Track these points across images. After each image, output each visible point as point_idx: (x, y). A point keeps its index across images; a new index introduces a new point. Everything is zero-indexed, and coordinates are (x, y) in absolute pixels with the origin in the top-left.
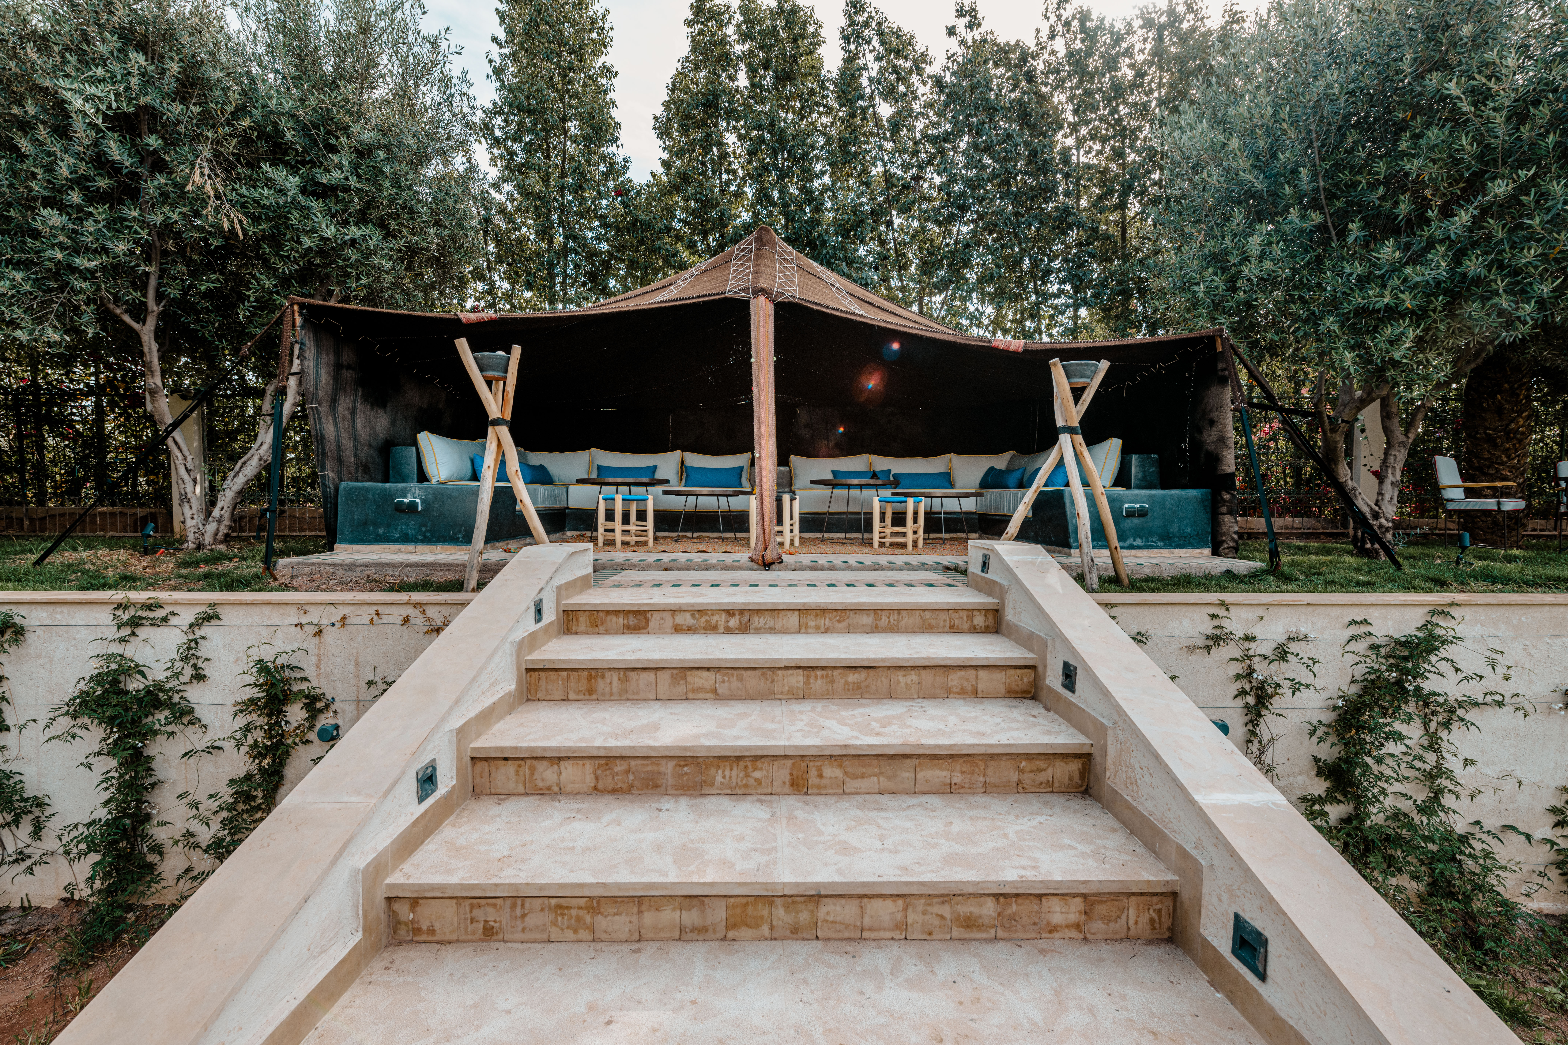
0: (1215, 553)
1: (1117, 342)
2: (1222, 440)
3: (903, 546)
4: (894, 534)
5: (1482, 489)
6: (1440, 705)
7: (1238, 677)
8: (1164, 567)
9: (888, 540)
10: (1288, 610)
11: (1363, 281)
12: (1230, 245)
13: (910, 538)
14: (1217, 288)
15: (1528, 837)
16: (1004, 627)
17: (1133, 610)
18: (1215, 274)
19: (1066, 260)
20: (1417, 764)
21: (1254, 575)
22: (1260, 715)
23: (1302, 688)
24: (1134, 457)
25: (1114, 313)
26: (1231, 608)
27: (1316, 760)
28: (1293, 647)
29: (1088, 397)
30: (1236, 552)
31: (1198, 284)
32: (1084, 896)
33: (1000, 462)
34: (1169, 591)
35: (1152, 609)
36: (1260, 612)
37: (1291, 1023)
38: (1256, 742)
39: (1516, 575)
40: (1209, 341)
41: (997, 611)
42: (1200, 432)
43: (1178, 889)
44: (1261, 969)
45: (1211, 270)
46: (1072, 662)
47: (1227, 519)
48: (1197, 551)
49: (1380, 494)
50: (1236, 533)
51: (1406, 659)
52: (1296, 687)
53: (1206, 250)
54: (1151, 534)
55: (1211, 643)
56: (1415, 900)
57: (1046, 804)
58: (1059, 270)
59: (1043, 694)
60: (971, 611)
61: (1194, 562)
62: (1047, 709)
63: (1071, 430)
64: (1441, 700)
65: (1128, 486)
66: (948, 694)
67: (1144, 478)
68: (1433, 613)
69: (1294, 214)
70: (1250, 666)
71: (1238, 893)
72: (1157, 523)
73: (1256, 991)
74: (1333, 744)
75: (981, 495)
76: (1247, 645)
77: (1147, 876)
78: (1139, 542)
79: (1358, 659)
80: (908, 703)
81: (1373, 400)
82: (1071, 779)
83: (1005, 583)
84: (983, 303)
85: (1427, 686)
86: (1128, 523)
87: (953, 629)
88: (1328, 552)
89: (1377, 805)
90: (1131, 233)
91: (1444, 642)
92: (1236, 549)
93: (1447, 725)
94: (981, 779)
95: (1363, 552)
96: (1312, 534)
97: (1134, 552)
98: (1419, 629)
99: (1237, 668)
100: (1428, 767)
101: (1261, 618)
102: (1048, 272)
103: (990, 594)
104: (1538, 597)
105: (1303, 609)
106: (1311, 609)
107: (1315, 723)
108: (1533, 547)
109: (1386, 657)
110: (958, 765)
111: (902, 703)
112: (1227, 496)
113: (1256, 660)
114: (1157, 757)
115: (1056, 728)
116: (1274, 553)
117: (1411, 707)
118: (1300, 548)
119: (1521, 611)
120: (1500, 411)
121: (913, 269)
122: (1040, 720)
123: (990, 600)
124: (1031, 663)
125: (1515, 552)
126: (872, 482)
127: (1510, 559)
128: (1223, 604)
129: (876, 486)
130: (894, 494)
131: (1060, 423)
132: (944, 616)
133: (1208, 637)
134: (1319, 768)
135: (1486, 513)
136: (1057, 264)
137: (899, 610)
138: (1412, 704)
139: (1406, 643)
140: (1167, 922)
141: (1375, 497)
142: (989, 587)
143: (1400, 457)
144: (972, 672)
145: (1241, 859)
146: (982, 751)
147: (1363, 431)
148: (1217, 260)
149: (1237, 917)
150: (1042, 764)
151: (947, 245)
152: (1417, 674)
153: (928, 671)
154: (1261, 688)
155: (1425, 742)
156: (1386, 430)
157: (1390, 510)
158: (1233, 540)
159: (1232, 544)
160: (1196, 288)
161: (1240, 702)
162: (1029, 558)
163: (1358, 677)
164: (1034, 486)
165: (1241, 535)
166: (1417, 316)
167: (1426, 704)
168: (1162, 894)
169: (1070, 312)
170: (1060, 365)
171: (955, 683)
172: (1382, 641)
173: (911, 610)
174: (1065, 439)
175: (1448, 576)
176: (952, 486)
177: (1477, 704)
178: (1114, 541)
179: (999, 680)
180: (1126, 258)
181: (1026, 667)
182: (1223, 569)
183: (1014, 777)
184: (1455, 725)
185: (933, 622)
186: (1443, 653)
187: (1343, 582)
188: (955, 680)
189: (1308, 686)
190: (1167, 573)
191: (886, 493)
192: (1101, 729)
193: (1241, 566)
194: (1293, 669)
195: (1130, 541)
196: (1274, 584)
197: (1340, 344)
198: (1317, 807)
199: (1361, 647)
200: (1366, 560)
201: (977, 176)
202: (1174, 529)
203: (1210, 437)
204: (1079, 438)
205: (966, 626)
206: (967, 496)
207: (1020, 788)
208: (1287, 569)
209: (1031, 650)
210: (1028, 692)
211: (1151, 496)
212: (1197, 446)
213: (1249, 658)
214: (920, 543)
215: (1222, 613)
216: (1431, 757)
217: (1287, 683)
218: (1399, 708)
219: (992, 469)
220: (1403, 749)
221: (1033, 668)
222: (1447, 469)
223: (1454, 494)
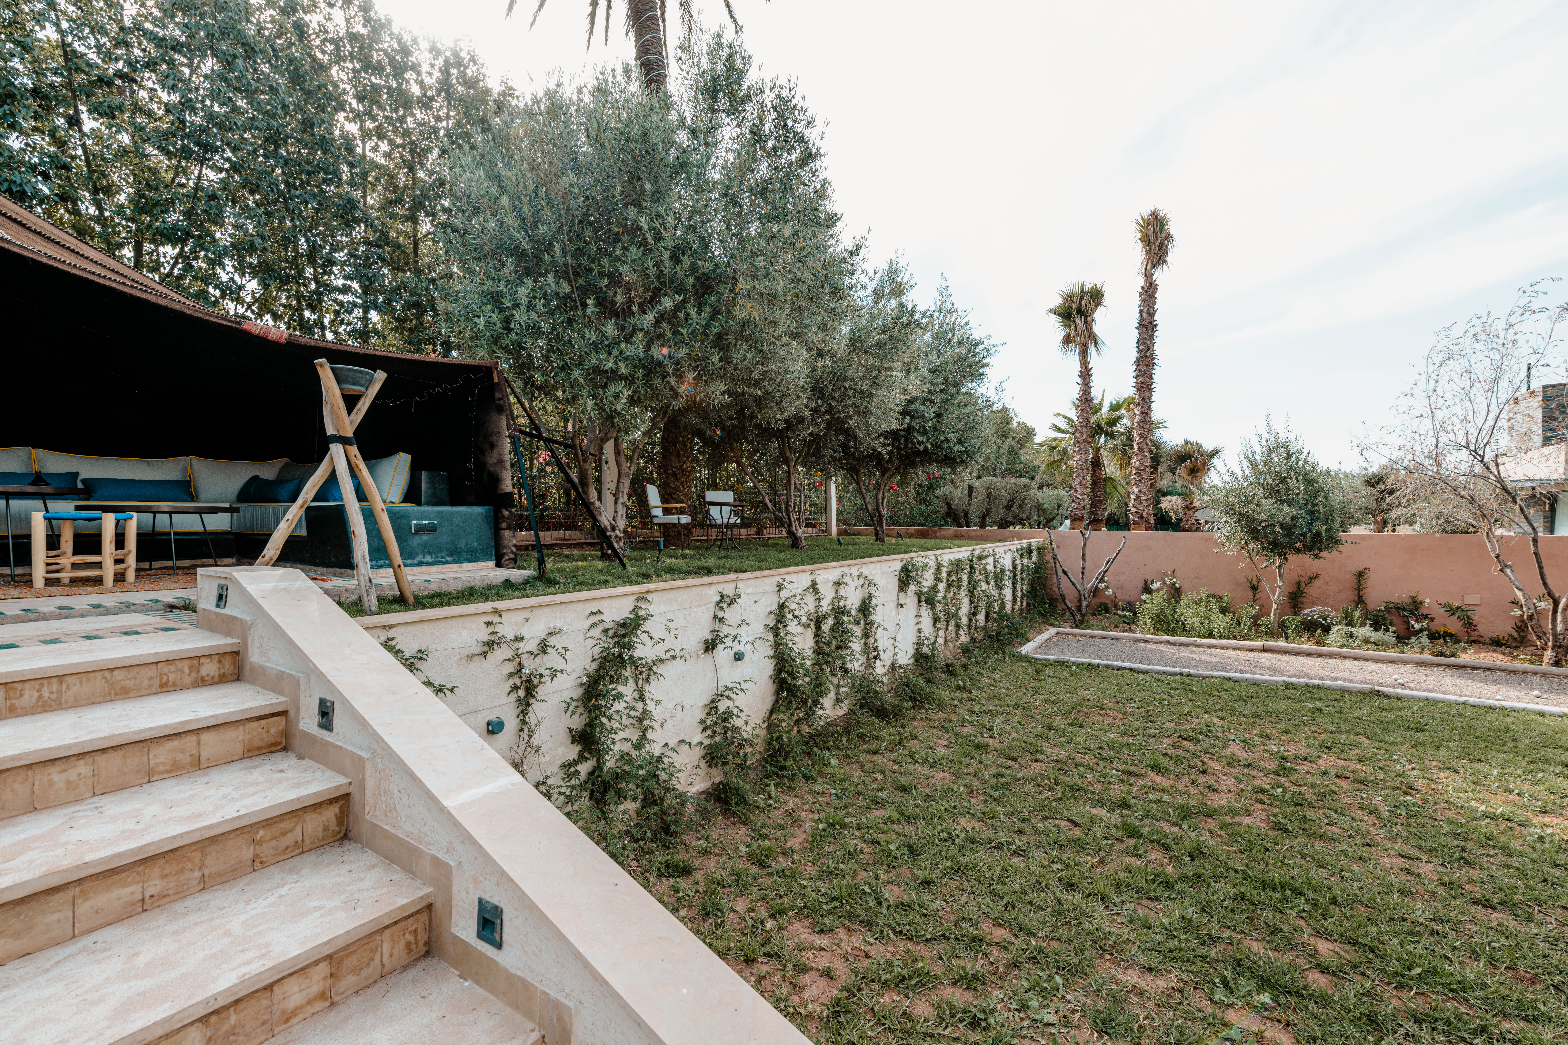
0: (499, 565)
1: (410, 356)
2: (501, 462)
3: (98, 581)
4: (75, 566)
5: (671, 508)
6: (644, 666)
7: (511, 675)
8: (450, 581)
9: (65, 576)
10: (547, 610)
11: (596, 347)
12: (505, 289)
13: (109, 571)
14: (495, 324)
15: (690, 744)
16: (247, 672)
17: (413, 628)
18: (493, 312)
19: (351, 255)
20: (633, 713)
21: (527, 582)
22: (528, 705)
23: (558, 674)
24: (424, 473)
25: (408, 325)
26: (504, 615)
27: (570, 730)
28: (552, 641)
29: (363, 406)
30: (515, 563)
31: (479, 317)
32: (330, 957)
33: (268, 471)
34: (453, 605)
35: (432, 624)
36: (526, 614)
37: (519, 973)
38: (526, 730)
39: (685, 567)
40: (487, 371)
41: (237, 653)
42: (483, 454)
43: (431, 900)
44: (498, 939)
45: (489, 307)
46: (329, 697)
47: (507, 533)
48: (483, 564)
49: (616, 512)
50: (515, 546)
51: (624, 636)
52: (554, 673)
53: (485, 288)
54: (440, 550)
55: (486, 648)
56: (634, 815)
57: (291, 871)
58: (343, 264)
59: (297, 742)
60: (195, 659)
61: (478, 575)
62: (300, 757)
63: (344, 441)
64: (643, 662)
65: (419, 504)
66: (150, 776)
67: (434, 495)
68: (638, 599)
69: (551, 278)
70: (520, 664)
71: (481, 878)
72: (446, 538)
73: (494, 961)
74: (581, 714)
75: (237, 510)
76: (517, 645)
77: (402, 901)
78: (428, 558)
79: (595, 642)
80: (69, 810)
81: (608, 440)
82: (325, 829)
83: (247, 618)
84: (243, 275)
85: (636, 654)
86: (416, 541)
87: (165, 687)
88: (585, 558)
89: (610, 753)
90: (423, 250)
91: (644, 620)
92: (515, 560)
93: (647, 680)
94: (197, 874)
95: (604, 557)
96: (578, 544)
97: (424, 569)
98: (631, 613)
99: (510, 667)
100: (638, 714)
101: (527, 620)
102: (331, 262)
103: (228, 634)
104: (691, 581)
105: (558, 608)
106: (563, 606)
107: (568, 700)
108: (698, 548)
109: (612, 638)
110: (156, 871)
111: (57, 812)
112: (506, 513)
113: (524, 657)
114: (412, 775)
115: (309, 776)
116: (541, 562)
117: (628, 672)
118: (567, 556)
119: (682, 592)
120: (678, 456)
121: (122, 198)
122: (290, 774)
123: (229, 641)
124: (279, 709)
125: (687, 551)
126: (30, 489)
127: (684, 556)
128: (497, 612)
129: (43, 497)
130: (78, 508)
131: (330, 431)
132: (151, 672)
133: (485, 644)
134: (573, 736)
135: (674, 525)
136: (341, 256)
137: (61, 678)
138: (628, 669)
139: (623, 625)
140: (423, 937)
141: (612, 514)
142: (227, 625)
143: (626, 484)
144: (193, 738)
145: (481, 847)
146: (197, 837)
147: (607, 462)
148: (495, 298)
149: (480, 901)
150: (286, 825)
151: (182, 185)
152: (630, 646)
153: (112, 754)
154: (529, 681)
155: (636, 695)
156: (618, 463)
157: (622, 523)
158: (512, 552)
159: (512, 556)
160: (476, 320)
161: (513, 697)
162: (282, 585)
163: (596, 657)
164: (300, 501)
165: (519, 548)
166: (629, 380)
167: (636, 668)
168: (417, 912)
169: (358, 312)
170: (328, 366)
171: (162, 759)
172: (609, 625)
173: (85, 674)
174: (336, 450)
175: (651, 571)
176: (193, 498)
177: (662, 661)
178: (397, 559)
179: (235, 738)
180: (418, 272)
181: (274, 715)
182: (503, 579)
183: (248, 853)
184: (652, 678)
185: (130, 684)
186: (643, 628)
187: (590, 581)
188: (161, 755)
189: (562, 671)
190: (454, 587)
191: (65, 507)
192: (359, 763)
193: (516, 575)
194: (553, 660)
195: (420, 558)
196: (541, 588)
197: (584, 392)
198: (572, 770)
199: (597, 632)
200: (607, 563)
201: (226, 115)
202: (462, 544)
203: (492, 459)
204: (354, 450)
205: (188, 680)
206: (214, 511)
207: (258, 864)
208: (551, 575)
209: (281, 693)
210: (277, 744)
211: (440, 513)
212: (481, 466)
213: (518, 656)
214: (131, 575)
215: (496, 619)
216: (640, 706)
217: (548, 672)
218: (621, 674)
219: (255, 479)
220: (624, 705)
221: (284, 713)
222: (653, 494)
223: (657, 512)
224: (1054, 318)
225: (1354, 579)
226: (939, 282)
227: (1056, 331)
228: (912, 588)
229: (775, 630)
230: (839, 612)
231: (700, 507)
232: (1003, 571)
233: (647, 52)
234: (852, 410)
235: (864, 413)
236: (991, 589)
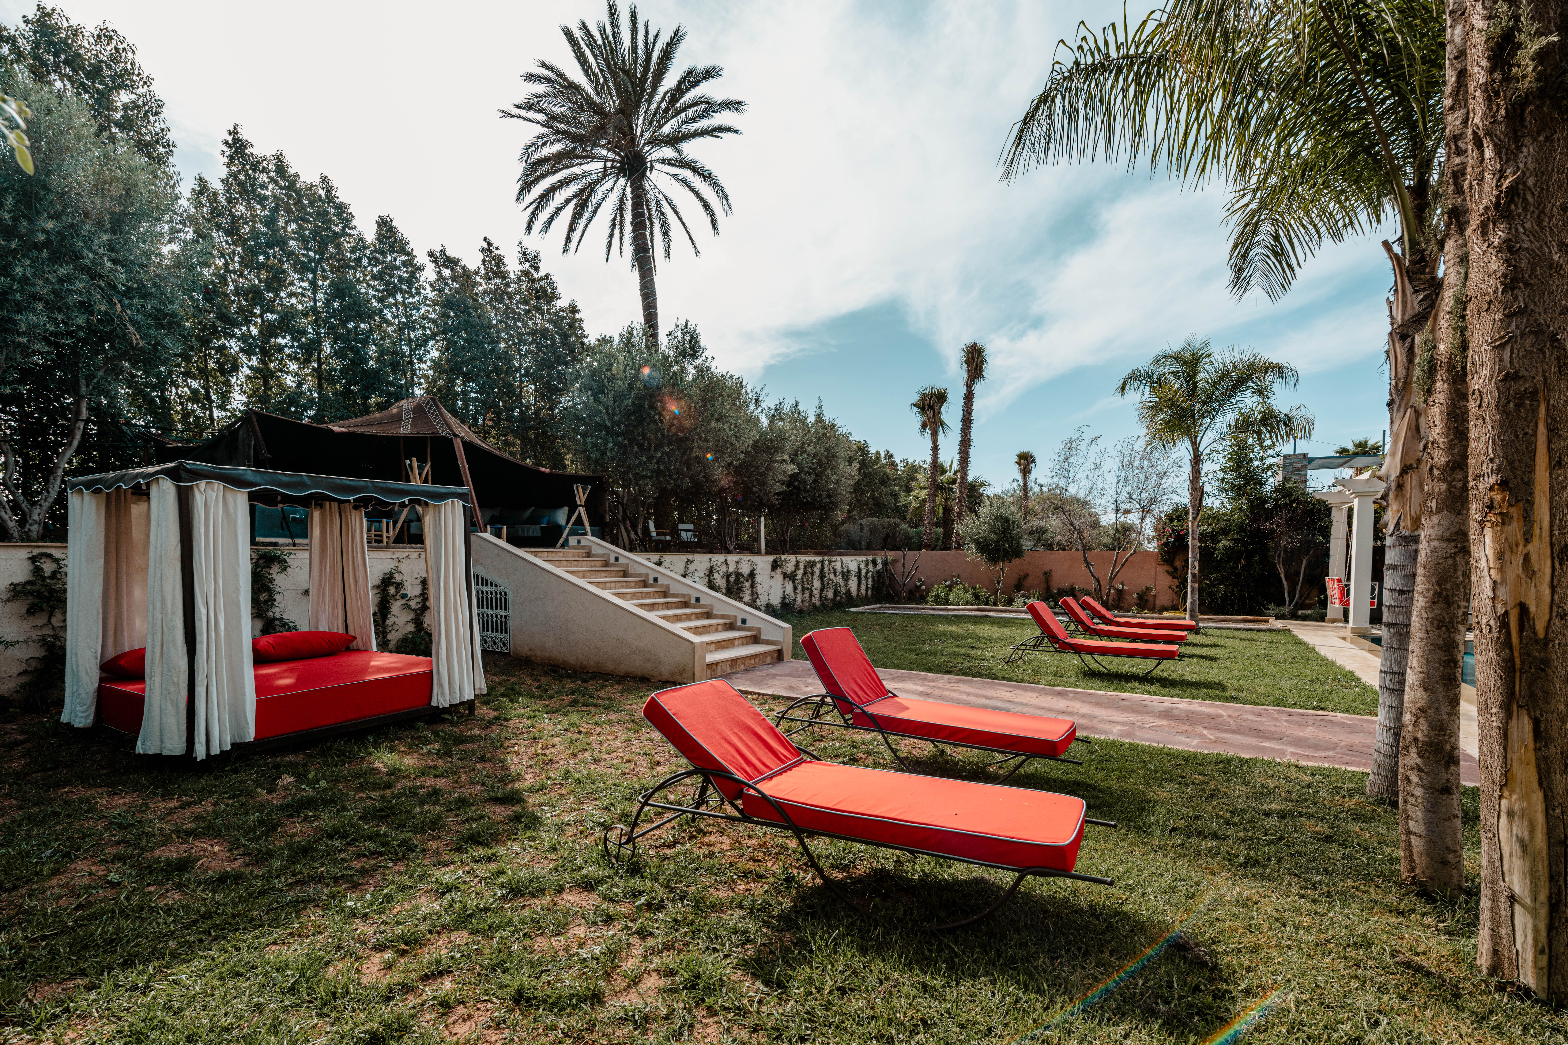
5: (660, 533)
29: (586, 496)
63: (582, 506)
120: (663, 505)
131: (579, 503)
170: (578, 486)
174: (581, 509)
204: (584, 509)
222: (651, 524)
223: (654, 534)
224: (915, 409)
225: (1042, 577)
226: (817, 402)
227: (916, 419)
228: (779, 570)
229: (709, 576)
230: (738, 575)
231: (676, 532)
232: (849, 572)
233: (646, 288)
234: (755, 483)
235: (763, 484)
236: (839, 580)
